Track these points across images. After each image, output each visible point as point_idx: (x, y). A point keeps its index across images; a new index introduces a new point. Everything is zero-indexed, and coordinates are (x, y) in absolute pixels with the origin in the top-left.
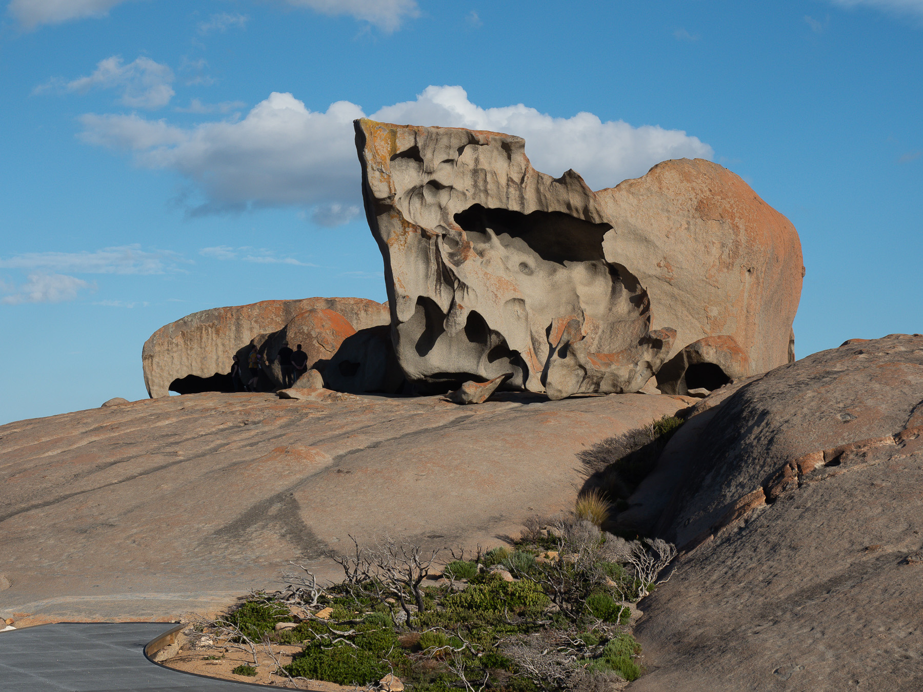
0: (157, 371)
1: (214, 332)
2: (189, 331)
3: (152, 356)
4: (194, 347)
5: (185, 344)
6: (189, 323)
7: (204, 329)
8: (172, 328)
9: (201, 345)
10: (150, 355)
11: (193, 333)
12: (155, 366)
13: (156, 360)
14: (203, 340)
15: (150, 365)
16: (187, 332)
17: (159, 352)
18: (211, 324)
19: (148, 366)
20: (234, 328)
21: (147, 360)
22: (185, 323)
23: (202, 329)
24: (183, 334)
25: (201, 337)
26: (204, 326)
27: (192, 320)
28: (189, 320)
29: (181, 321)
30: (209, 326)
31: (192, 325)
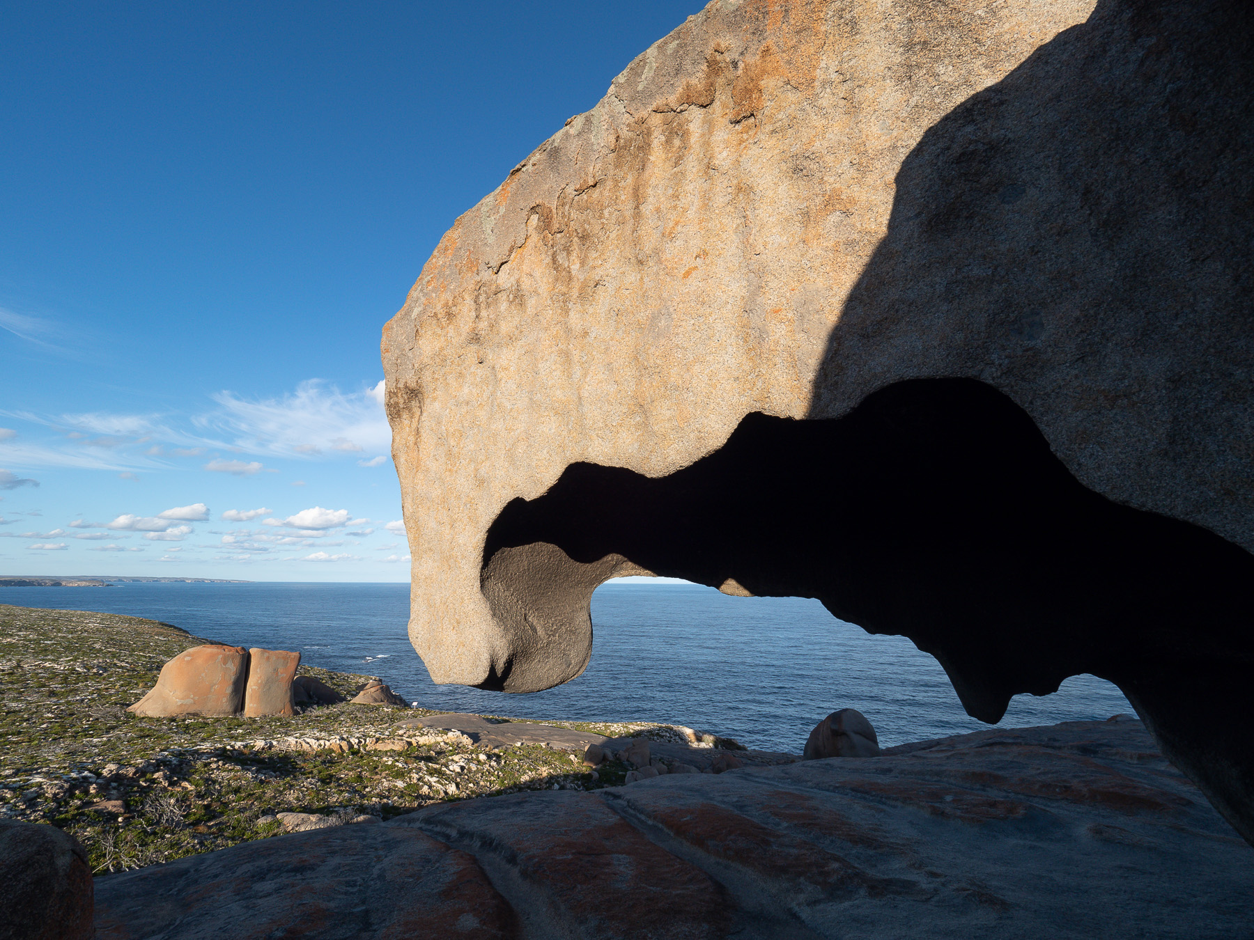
0: (432, 466)
1: (723, 122)
2: (571, 190)
3: (415, 393)
4: (601, 274)
5: (559, 274)
6: (575, 147)
8: (495, 209)
10: (407, 387)
11: (596, 194)
12: (426, 441)
13: (433, 407)
15: (412, 440)
16: (562, 201)
18: (699, 78)
19: (407, 448)
21: (406, 419)
22: (553, 154)
23: (645, 147)
24: (545, 223)
26: (656, 121)
27: (588, 120)
28: (574, 130)
29: (538, 157)
30: (688, 98)
31: (588, 150)
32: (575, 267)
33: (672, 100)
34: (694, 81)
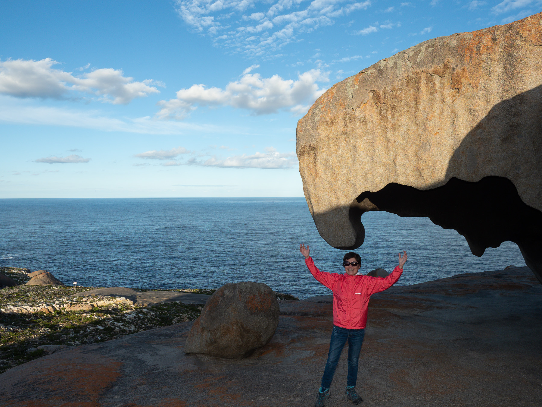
0: (324, 176)
1: (447, 86)
2: (388, 89)
3: (313, 148)
4: (401, 123)
5: (382, 118)
6: (390, 73)
7: (423, 82)
8: (353, 86)
9: (416, 117)
10: (310, 146)
11: (398, 93)
12: (320, 167)
13: (322, 155)
14: (421, 107)
15: (312, 165)
16: (385, 92)
17: (328, 138)
18: (440, 67)
19: (309, 168)
20: (498, 69)
21: (306, 157)
22: (380, 72)
23: (418, 82)
24: (377, 97)
25: (416, 100)
26: (423, 75)
27: (396, 64)
28: (389, 65)
29: (372, 70)
30: (436, 72)
31: (395, 75)
32: (390, 117)
33: (430, 70)
34: (438, 67)
